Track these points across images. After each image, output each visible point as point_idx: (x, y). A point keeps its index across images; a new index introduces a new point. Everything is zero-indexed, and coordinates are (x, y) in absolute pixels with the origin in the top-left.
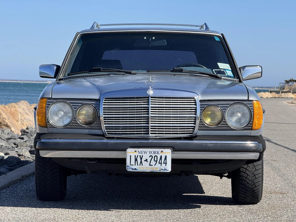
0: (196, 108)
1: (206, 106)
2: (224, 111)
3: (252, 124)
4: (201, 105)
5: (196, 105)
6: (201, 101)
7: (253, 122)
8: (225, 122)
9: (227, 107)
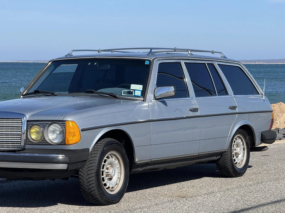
0: (22, 127)
1: (31, 125)
2: (44, 129)
3: (65, 140)
4: (27, 124)
5: (22, 124)
6: (28, 121)
7: (65, 138)
8: (44, 138)
9: (46, 126)
